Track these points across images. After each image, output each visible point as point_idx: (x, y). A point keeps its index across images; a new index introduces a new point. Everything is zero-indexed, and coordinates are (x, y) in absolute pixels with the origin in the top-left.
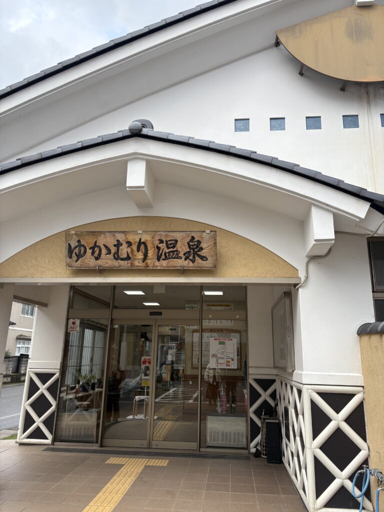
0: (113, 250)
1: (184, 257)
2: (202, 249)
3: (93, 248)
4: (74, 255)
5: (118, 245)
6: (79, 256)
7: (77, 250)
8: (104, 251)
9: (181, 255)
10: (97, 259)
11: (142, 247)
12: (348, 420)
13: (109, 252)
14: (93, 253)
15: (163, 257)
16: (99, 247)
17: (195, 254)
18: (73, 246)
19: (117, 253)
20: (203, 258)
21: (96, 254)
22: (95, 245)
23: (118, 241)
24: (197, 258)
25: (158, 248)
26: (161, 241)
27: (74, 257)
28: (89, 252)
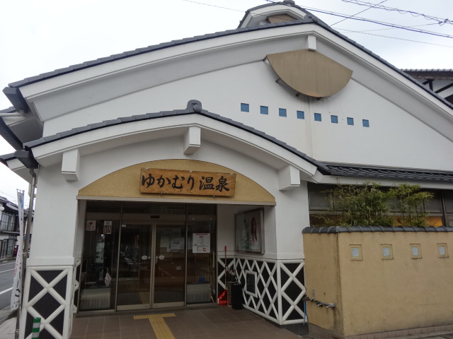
0: (173, 181)
1: (215, 188)
2: (226, 184)
3: (159, 180)
4: (146, 183)
5: (176, 178)
6: (149, 184)
7: (148, 181)
8: (166, 182)
9: (214, 187)
10: (161, 186)
11: (191, 181)
12: (297, 277)
13: (170, 183)
14: (159, 183)
15: (203, 187)
16: (163, 179)
17: (223, 186)
18: (145, 178)
19: (175, 184)
20: (227, 190)
21: (161, 184)
22: (161, 178)
23: (176, 176)
24: (223, 190)
25: (201, 182)
26: (203, 178)
27: (146, 185)
28: (156, 182)
